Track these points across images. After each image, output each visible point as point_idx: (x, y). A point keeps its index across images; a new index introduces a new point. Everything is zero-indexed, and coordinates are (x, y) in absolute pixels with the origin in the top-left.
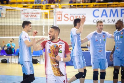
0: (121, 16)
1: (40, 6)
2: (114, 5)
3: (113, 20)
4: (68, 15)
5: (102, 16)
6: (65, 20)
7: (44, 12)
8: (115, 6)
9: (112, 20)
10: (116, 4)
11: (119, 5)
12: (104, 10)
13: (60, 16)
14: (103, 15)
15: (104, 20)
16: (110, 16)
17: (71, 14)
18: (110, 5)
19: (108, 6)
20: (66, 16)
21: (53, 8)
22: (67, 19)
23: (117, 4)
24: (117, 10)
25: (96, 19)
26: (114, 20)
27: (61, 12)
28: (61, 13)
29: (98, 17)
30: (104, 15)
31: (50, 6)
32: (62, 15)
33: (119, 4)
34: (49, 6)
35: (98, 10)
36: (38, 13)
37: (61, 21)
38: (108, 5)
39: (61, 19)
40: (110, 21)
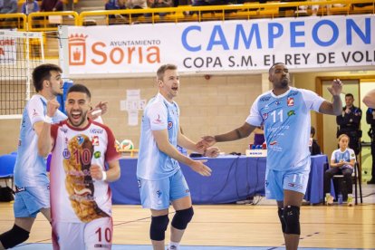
0: (271, 45)
1: (16, 19)
2: (246, 10)
3: (246, 58)
4: (104, 45)
5: (209, 48)
6: (94, 61)
7: (28, 37)
8: (249, 13)
9: (243, 58)
10: (251, 10)
11: (261, 12)
12: (218, 28)
13: (81, 48)
14: (212, 43)
15: (218, 58)
16: (236, 47)
17: (112, 44)
18: (235, 11)
19: (229, 15)
20: (98, 48)
21: (56, 25)
22: (100, 58)
23: (256, 9)
24: (255, 27)
25: (194, 55)
26: (250, 58)
27: (82, 36)
28: (81, 41)
29: (199, 48)
30: (217, 43)
31: (47, 18)
32: (84, 45)
33: (262, 9)
34: (42, 18)
35: (199, 28)
36: (10, 42)
37: (83, 63)
38: (227, 12)
39: (81, 60)
40: (238, 60)
